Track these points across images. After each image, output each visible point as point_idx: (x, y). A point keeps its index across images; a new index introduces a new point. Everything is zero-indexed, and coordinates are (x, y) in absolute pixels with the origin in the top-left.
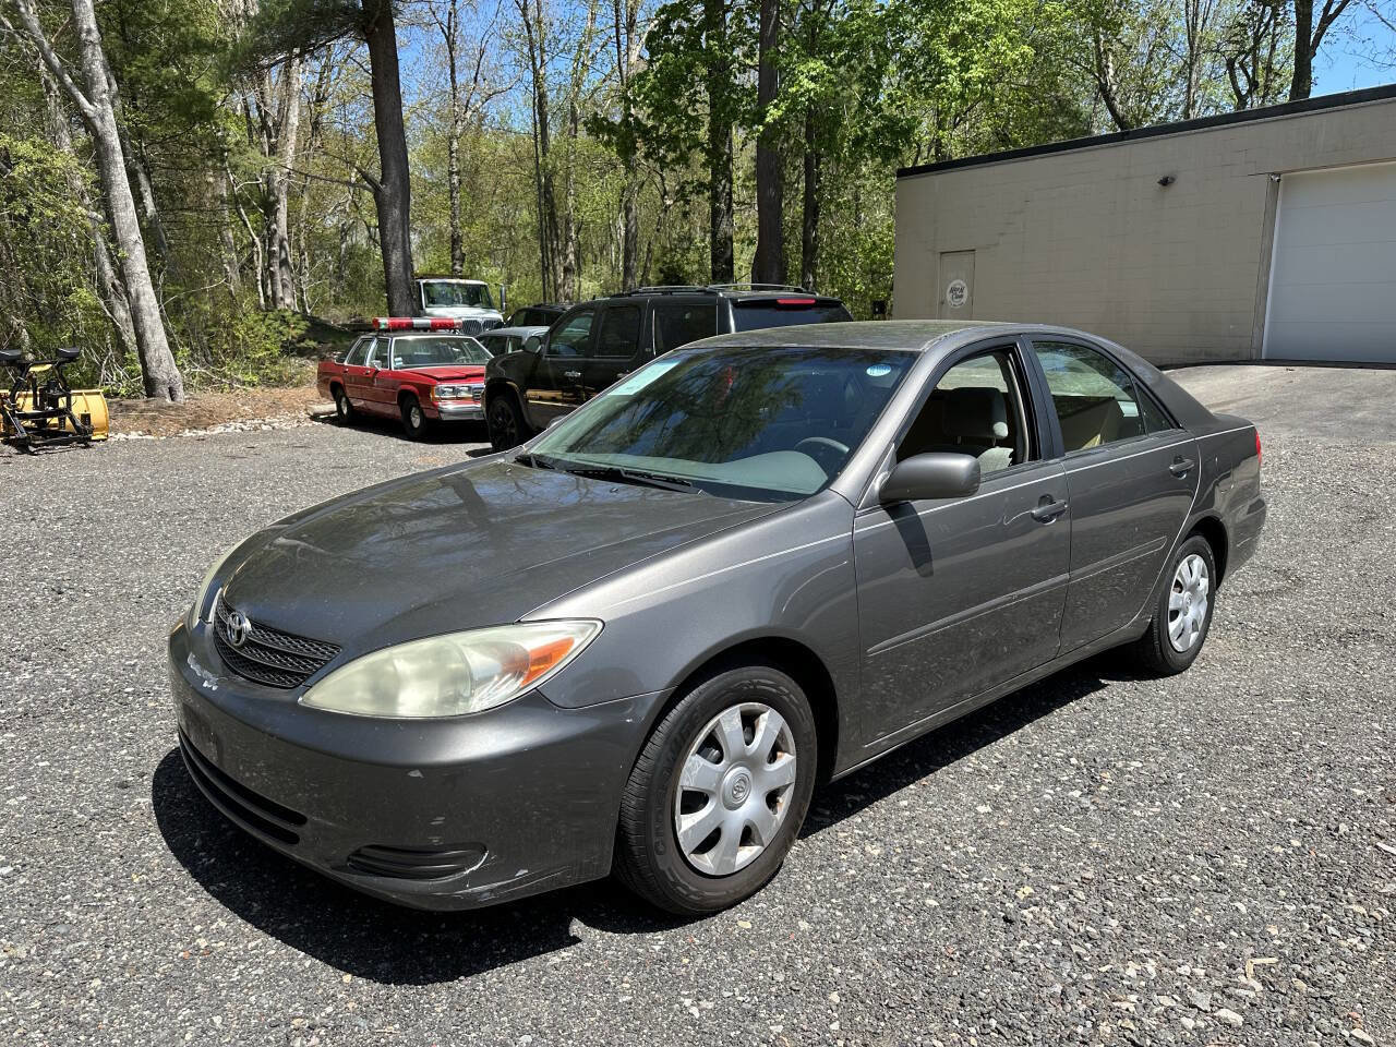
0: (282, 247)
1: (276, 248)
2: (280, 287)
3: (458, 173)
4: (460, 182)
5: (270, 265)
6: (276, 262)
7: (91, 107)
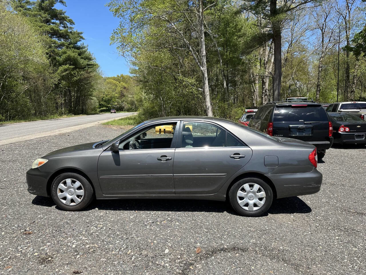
0: (266, 91)
1: (264, 91)
2: (264, 101)
3: (321, 67)
4: (322, 70)
5: (262, 96)
6: (264, 95)
7: (203, 69)
